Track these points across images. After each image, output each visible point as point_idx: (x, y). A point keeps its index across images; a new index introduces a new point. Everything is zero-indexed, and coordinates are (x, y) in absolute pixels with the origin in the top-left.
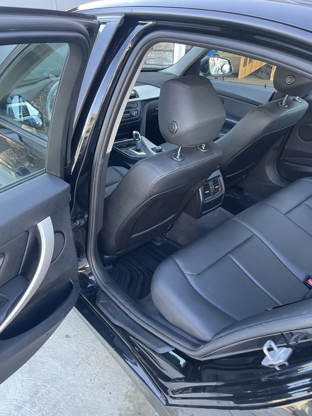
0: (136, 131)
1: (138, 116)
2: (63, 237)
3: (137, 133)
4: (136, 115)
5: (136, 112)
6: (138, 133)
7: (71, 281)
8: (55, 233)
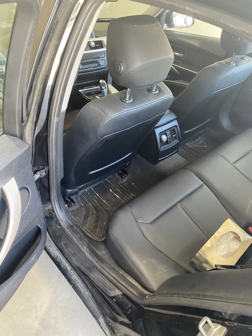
0: (103, 80)
1: (105, 65)
2: (28, 192)
3: (103, 82)
4: (104, 64)
5: (104, 62)
6: (105, 82)
7: (39, 226)
8: (20, 190)
